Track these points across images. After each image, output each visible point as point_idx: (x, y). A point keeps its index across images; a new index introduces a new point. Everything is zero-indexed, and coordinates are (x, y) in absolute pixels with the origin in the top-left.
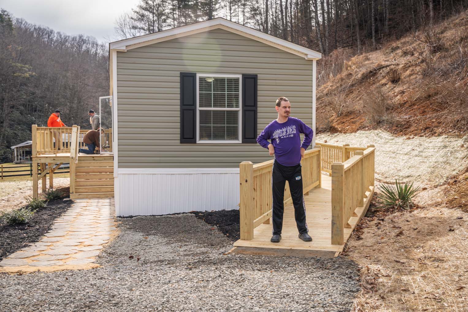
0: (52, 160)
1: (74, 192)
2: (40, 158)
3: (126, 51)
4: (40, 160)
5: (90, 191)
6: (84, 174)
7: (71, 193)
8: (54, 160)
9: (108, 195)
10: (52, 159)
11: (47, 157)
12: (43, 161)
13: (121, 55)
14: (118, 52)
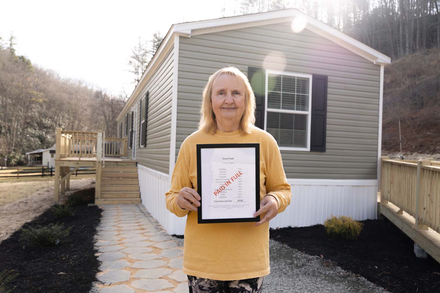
0: (75, 164)
1: (100, 198)
2: (63, 162)
3: (190, 37)
4: (63, 163)
5: (115, 196)
6: (109, 179)
7: (96, 199)
8: (77, 163)
9: (134, 201)
10: (76, 162)
11: (70, 161)
12: (66, 164)
13: (184, 41)
14: (180, 37)
